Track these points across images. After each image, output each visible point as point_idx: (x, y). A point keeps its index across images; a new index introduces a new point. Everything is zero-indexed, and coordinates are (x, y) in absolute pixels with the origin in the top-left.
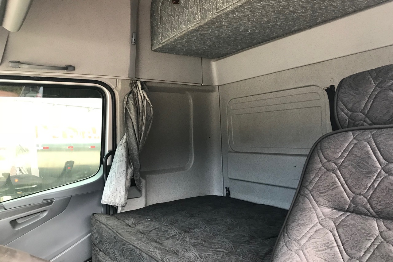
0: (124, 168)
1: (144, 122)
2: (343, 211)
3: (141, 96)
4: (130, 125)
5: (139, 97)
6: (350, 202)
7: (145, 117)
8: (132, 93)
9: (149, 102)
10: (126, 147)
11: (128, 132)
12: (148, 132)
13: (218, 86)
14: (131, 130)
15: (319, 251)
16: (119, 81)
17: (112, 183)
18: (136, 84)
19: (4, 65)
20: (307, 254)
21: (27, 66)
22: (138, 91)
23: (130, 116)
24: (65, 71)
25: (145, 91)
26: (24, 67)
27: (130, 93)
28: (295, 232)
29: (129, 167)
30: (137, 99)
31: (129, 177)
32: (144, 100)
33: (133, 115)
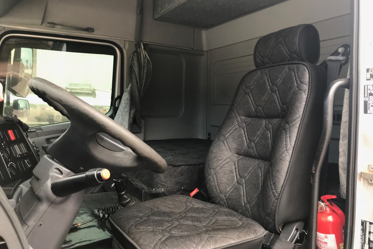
0: (128, 109)
1: (145, 75)
2: (251, 118)
3: (143, 55)
4: (134, 76)
5: (142, 55)
6: (254, 111)
7: (145, 71)
8: (137, 53)
9: (149, 60)
10: (130, 93)
11: (132, 82)
12: (148, 84)
13: (207, 51)
14: (134, 80)
15: (235, 140)
16: (127, 42)
17: (119, 119)
18: (140, 45)
19: (44, 25)
20: (228, 142)
21: (59, 27)
22: (141, 51)
23: (134, 70)
24: (87, 32)
25: (146, 51)
26: (58, 27)
27: (135, 52)
28: (224, 131)
29: (132, 109)
30: (140, 57)
31: (132, 116)
32: (145, 58)
33: (136, 69)
